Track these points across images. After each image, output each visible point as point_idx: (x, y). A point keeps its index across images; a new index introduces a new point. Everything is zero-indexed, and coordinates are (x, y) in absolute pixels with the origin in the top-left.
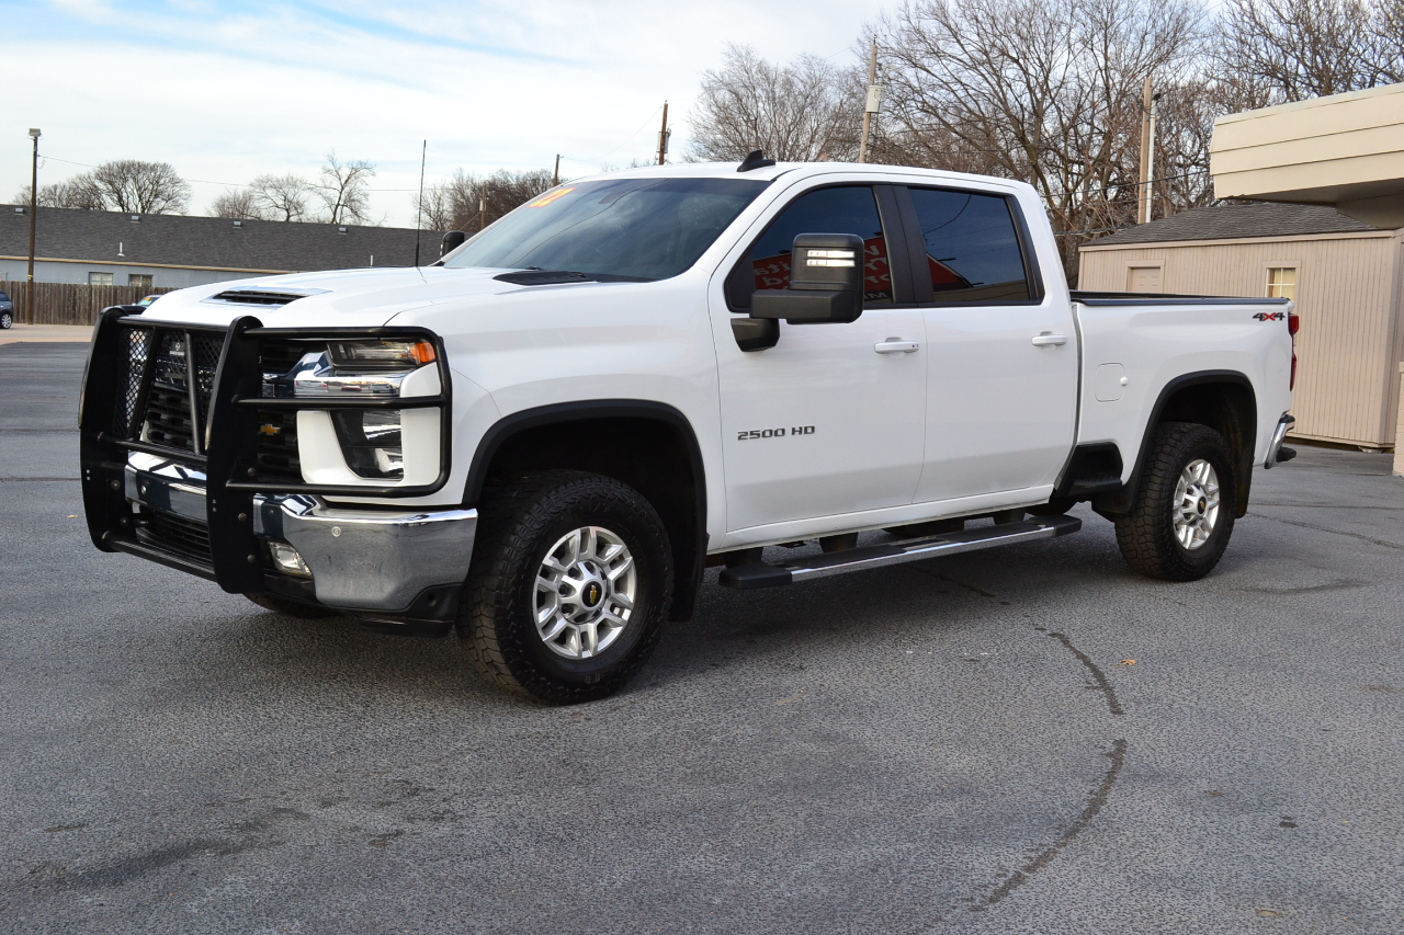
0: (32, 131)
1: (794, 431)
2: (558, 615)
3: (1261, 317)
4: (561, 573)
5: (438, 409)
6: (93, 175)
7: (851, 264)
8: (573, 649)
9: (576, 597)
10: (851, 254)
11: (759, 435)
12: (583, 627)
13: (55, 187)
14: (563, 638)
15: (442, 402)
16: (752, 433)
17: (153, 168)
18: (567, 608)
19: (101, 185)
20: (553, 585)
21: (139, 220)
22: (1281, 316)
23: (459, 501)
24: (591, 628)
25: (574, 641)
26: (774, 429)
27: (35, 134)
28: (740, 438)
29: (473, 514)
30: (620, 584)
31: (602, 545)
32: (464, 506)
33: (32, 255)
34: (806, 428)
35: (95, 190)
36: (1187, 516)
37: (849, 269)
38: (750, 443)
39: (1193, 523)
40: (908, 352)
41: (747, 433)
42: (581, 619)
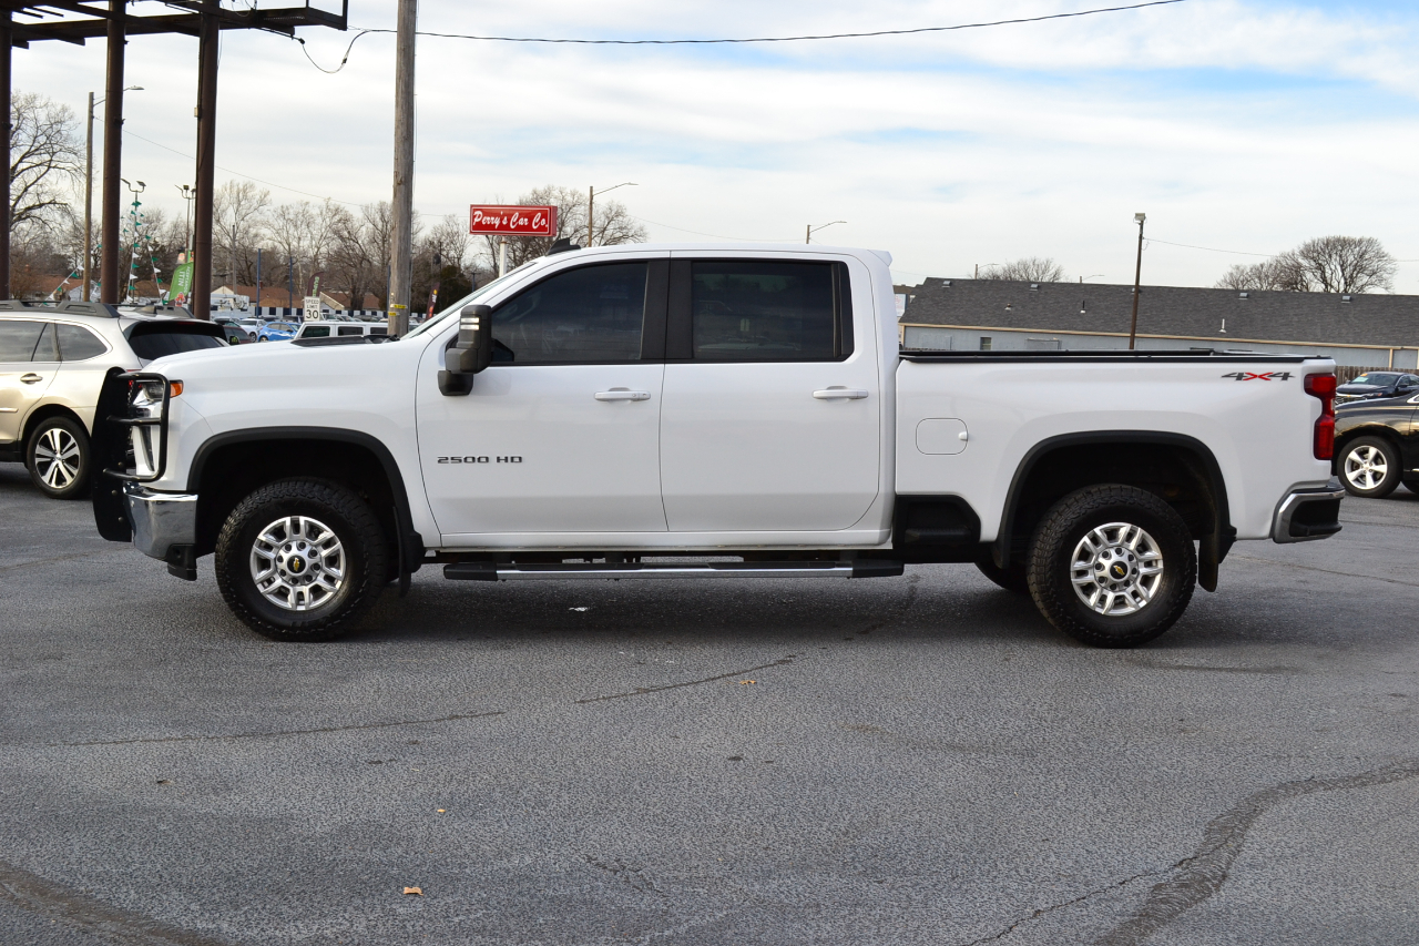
0: (1137, 215)
1: (499, 460)
2: (277, 576)
3: (1240, 377)
4: (279, 548)
5: (159, 427)
6: (1297, 252)
7: (477, 327)
8: (289, 603)
9: (283, 565)
10: (477, 320)
11: (460, 461)
12: (299, 588)
13: (1262, 266)
14: (282, 593)
15: (163, 422)
16: (452, 458)
17: (1360, 241)
18: (283, 573)
19: (1304, 262)
20: (271, 555)
21: (1248, 296)
22: (1286, 376)
23: (185, 489)
24: (305, 589)
25: (291, 597)
26: (477, 457)
27: (1141, 218)
28: (439, 461)
29: (194, 498)
30: (332, 561)
31: (314, 532)
32: (189, 492)
33: (1133, 332)
34: (512, 458)
35: (1298, 268)
36: (1102, 579)
37: (476, 331)
38: (450, 466)
39: (1113, 587)
40: (636, 400)
41: (447, 459)
42: (295, 581)
